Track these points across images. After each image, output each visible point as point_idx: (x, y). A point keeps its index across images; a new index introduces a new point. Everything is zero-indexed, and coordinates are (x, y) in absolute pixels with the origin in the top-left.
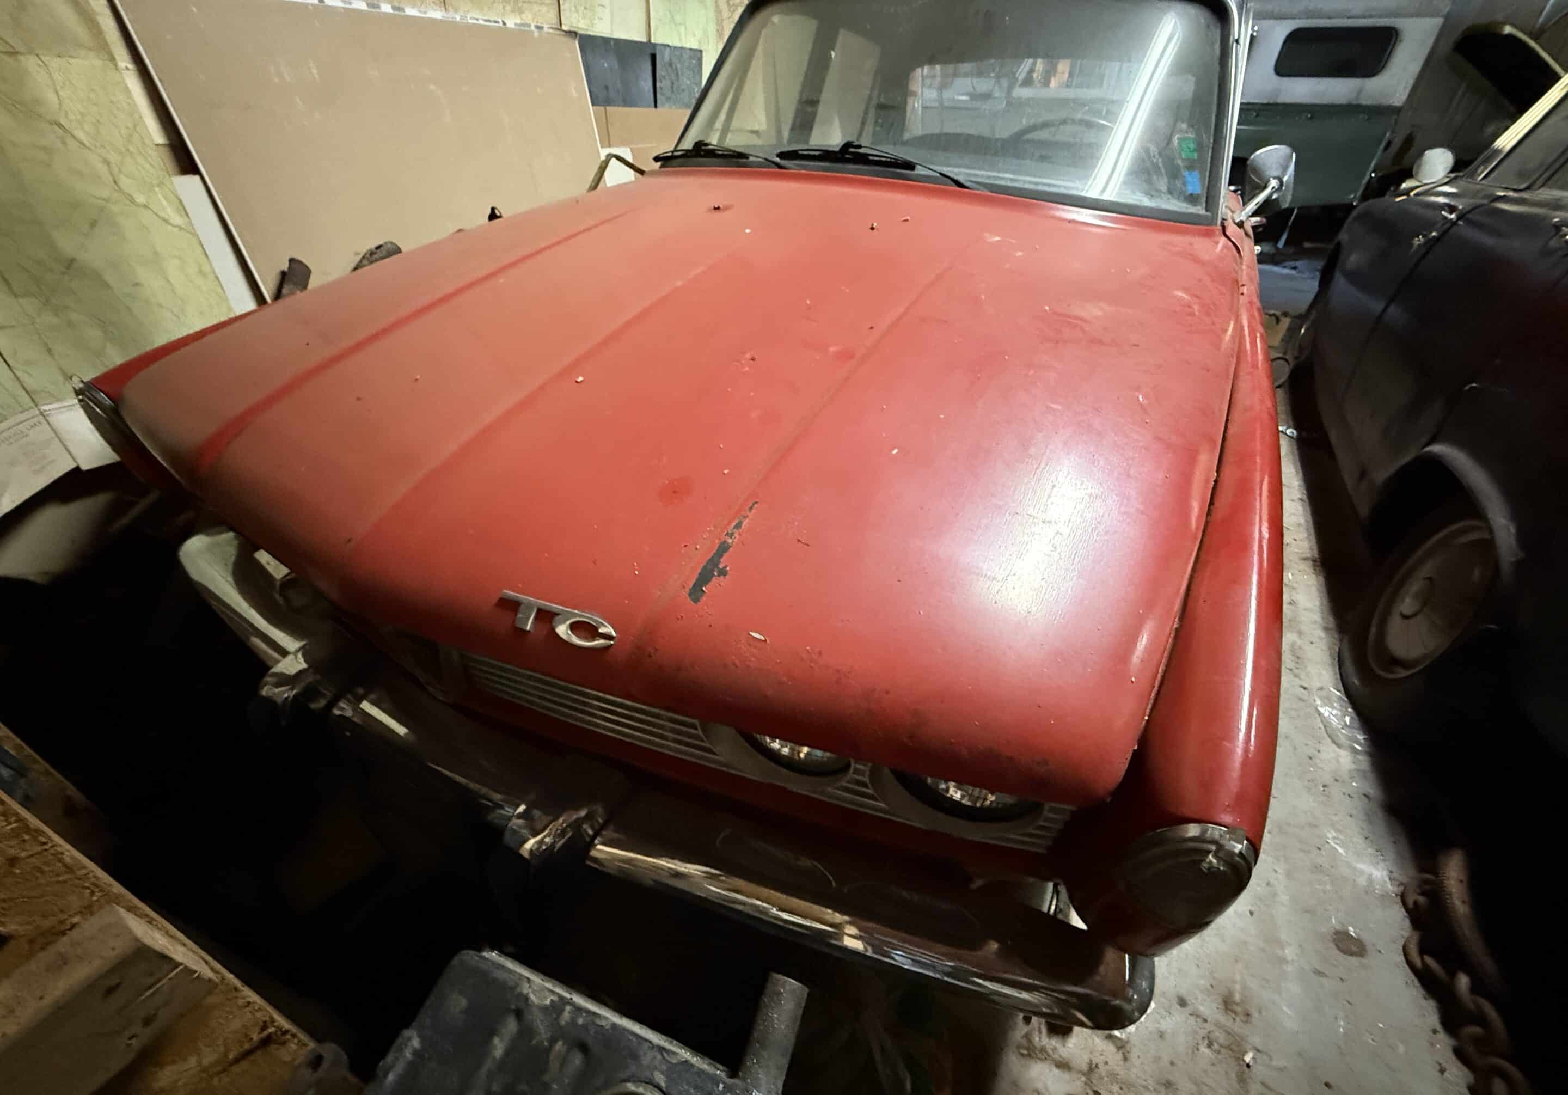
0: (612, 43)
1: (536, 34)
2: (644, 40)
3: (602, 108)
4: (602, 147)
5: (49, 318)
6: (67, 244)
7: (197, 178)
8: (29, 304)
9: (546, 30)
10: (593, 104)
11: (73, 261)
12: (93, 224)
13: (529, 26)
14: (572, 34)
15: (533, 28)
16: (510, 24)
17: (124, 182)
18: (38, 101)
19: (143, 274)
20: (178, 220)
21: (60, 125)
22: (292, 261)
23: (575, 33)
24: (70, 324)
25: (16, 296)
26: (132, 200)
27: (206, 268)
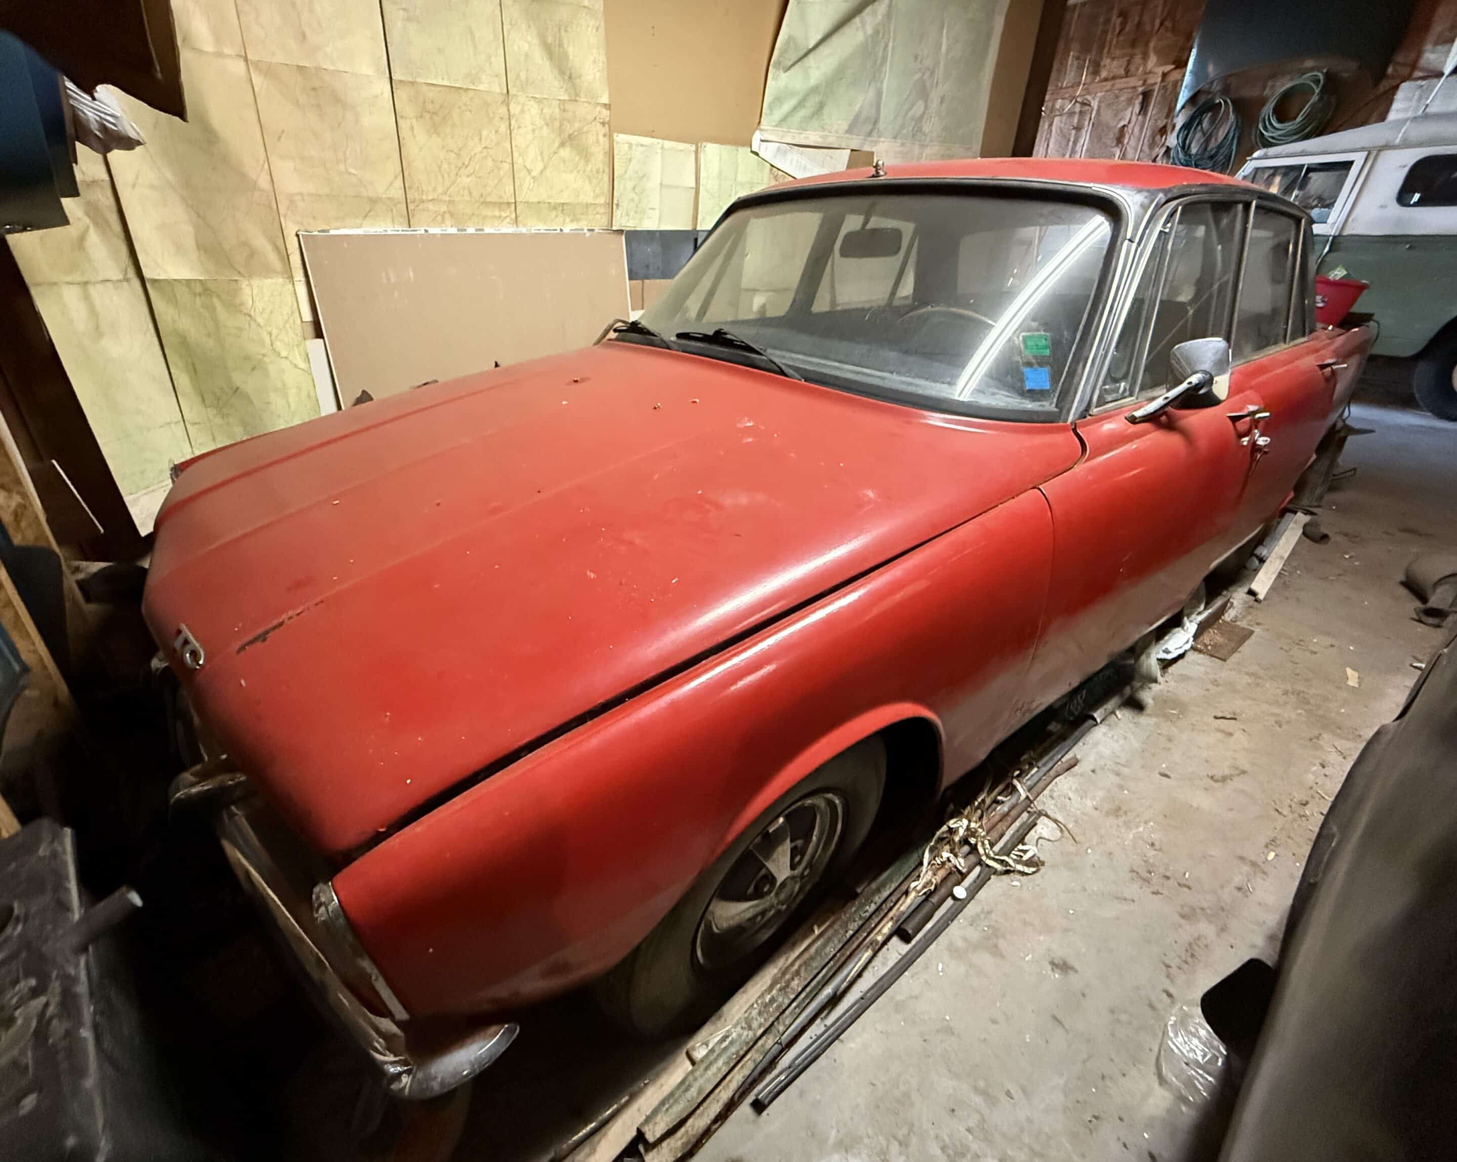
0: (658, 234)
1: (588, 234)
2: (690, 228)
3: (639, 282)
4: (633, 310)
5: (218, 421)
6: (238, 379)
7: (321, 340)
8: (211, 412)
9: (597, 231)
10: (630, 279)
11: (238, 389)
12: (253, 369)
13: (583, 230)
14: (620, 232)
15: (586, 231)
16: (566, 230)
17: (278, 345)
18: (241, 304)
19: (273, 397)
20: (303, 365)
21: (250, 316)
22: (364, 392)
23: (622, 231)
24: (228, 424)
25: (206, 406)
26: (279, 354)
27: (312, 394)
